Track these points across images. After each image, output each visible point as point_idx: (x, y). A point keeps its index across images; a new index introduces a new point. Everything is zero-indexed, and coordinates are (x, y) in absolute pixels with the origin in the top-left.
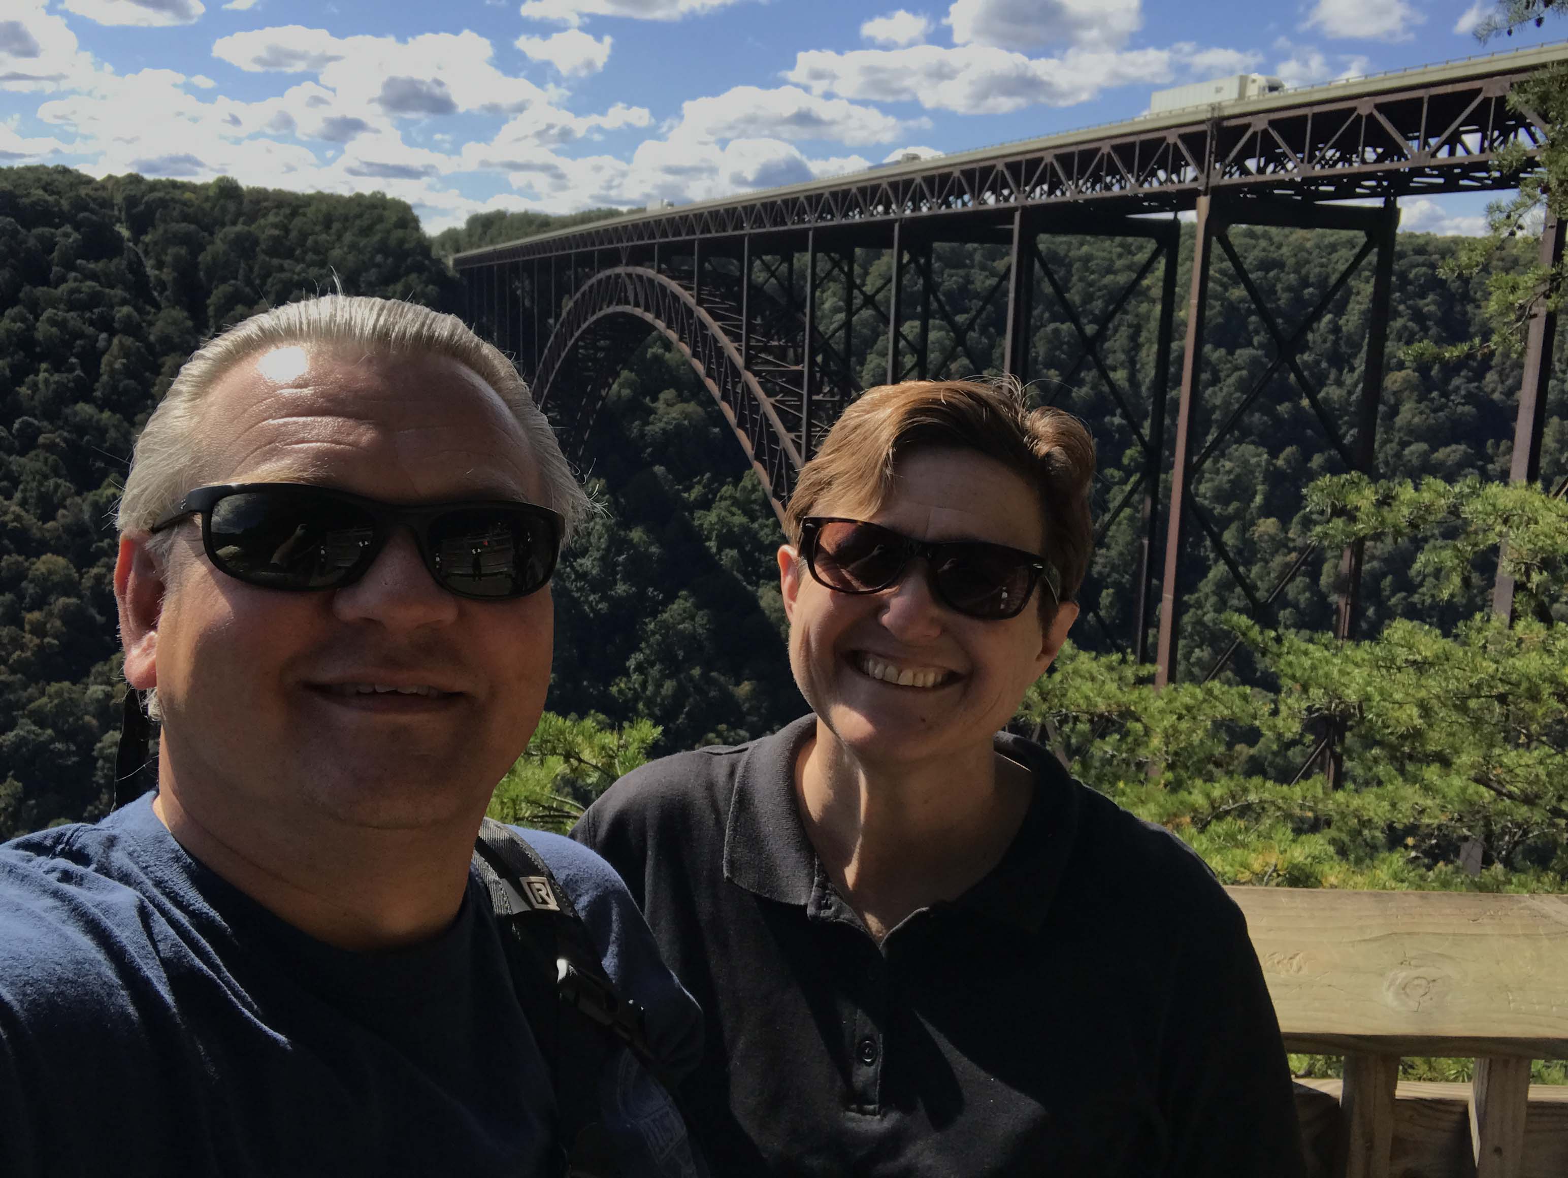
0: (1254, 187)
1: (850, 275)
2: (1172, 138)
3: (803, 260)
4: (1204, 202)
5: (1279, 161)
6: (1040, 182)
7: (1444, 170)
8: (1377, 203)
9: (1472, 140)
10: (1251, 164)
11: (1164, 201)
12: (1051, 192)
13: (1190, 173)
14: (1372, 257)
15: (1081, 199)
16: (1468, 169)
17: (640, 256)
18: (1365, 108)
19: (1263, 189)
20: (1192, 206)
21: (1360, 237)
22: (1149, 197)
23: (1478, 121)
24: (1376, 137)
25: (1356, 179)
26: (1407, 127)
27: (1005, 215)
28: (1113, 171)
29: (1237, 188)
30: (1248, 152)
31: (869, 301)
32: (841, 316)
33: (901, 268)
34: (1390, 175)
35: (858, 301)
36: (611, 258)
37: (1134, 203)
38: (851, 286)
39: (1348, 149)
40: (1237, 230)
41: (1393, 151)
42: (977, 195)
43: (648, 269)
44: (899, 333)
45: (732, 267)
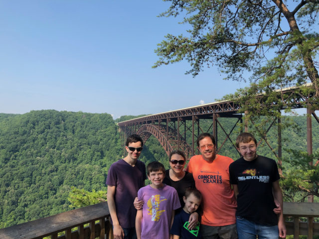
1: (185, 125)
3: (177, 122)
6: (217, 109)
7: (288, 105)
8: (276, 111)
12: (219, 110)
14: (277, 120)
15: (224, 111)
17: (149, 122)
20: (244, 112)
22: (237, 111)
25: (272, 107)
27: (212, 114)
28: (230, 107)
31: (189, 129)
33: (194, 123)
34: (278, 106)
35: (187, 129)
37: (234, 112)
38: (185, 126)
42: (206, 111)
43: (150, 124)
44: (194, 134)
45: (165, 124)
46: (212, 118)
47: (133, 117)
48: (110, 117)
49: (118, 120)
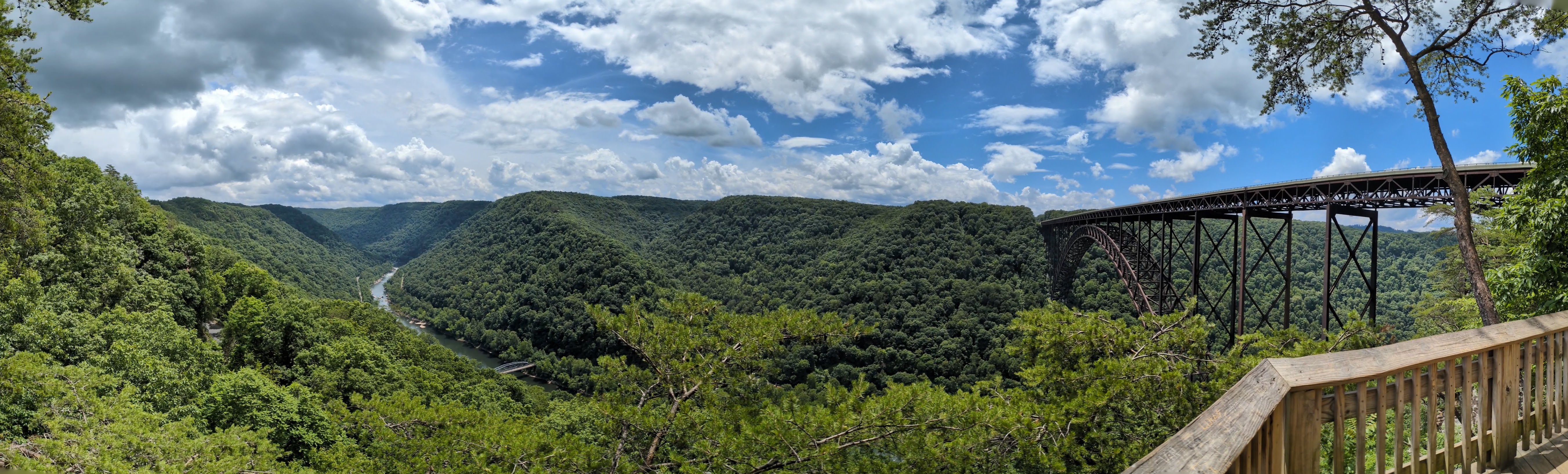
0: (1256, 208)
1: (1150, 227)
2: (1235, 195)
3: (1137, 223)
4: (1244, 211)
5: (1263, 201)
6: (1201, 204)
7: (1303, 205)
8: (1287, 212)
9: (1309, 198)
10: (1256, 202)
11: (1233, 210)
12: (1204, 207)
13: (1240, 204)
14: (1287, 225)
15: (1212, 209)
16: (1309, 205)
17: (1091, 222)
18: (1283, 189)
19: (1259, 208)
20: (1241, 212)
21: (1283, 221)
22: (1230, 209)
23: (1310, 194)
24: (1286, 197)
25: (1282, 206)
26: (1293, 194)
27: (1193, 213)
28: (1220, 202)
29: (1252, 208)
30: (1255, 199)
31: (1155, 234)
32: (1147, 239)
33: (1164, 226)
34: (1290, 206)
35: (1152, 235)
36: (1084, 222)
37: (1226, 211)
38: (1150, 230)
39: (1279, 199)
40: (1252, 219)
41: (1290, 200)
42: (1185, 207)
43: (1094, 225)
44: (1163, 244)
45: (1116, 225)
46: (1193, 219)
47: (1066, 213)
48: (1028, 211)
49: (1041, 218)
